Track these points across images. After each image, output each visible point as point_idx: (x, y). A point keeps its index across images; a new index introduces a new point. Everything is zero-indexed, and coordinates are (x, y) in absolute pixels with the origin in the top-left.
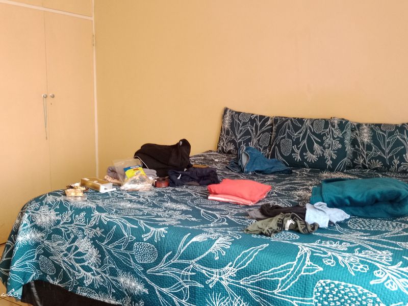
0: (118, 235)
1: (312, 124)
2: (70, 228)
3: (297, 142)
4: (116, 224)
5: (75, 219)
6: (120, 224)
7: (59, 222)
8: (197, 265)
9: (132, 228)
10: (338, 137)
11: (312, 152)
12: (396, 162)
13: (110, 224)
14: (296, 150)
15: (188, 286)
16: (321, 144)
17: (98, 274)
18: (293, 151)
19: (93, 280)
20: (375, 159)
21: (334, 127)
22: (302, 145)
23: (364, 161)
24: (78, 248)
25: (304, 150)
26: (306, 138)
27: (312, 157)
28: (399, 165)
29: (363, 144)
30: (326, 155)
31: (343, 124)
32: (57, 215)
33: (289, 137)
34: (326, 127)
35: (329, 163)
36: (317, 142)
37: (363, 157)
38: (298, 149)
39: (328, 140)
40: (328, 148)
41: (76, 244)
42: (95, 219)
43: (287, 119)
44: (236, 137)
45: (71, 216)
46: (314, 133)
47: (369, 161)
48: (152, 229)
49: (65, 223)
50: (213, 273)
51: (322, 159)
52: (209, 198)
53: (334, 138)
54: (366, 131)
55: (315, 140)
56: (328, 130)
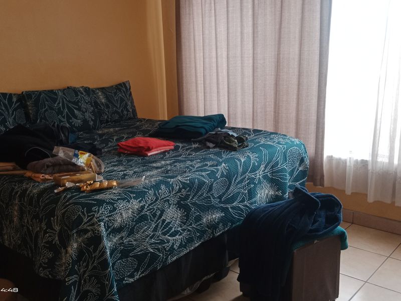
1: (64, 94)
2: (155, 207)
3: (60, 112)
5: (159, 194)
7: (143, 207)
9: (207, 174)
10: (89, 102)
11: (76, 117)
12: (125, 112)
14: (62, 119)
15: (246, 191)
16: (79, 109)
17: (184, 230)
18: (61, 121)
19: (181, 240)
20: (113, 113)
21: (82, 94)
22: (65, 113)
23: (108, 117)
24: (165, 220)
25: (69, 118)
26: (66, 107)
27: (78, 122)
28: (127, 114)
29: (102, 104)
30: (87, 117)
31: (87, 90)
32: (140, 202)
33: (51, 108)
34: (77, 95)
35: (91, 123)
36: (76, 109)
37: (106, 114)
38: (64, 117)
39: (83, 106)
40: (86, 112)
41: (163, 218)
43: (40, 93)
45: (155, 194)
46: (69, 102)
47: (111, 116)
48: (219, 167)
49: (149, 205)
50: (256, 174)
51: (85, 121)
53: (87, 103)
54: (100, 94)
55: (73, 107)
56: (79, 97)
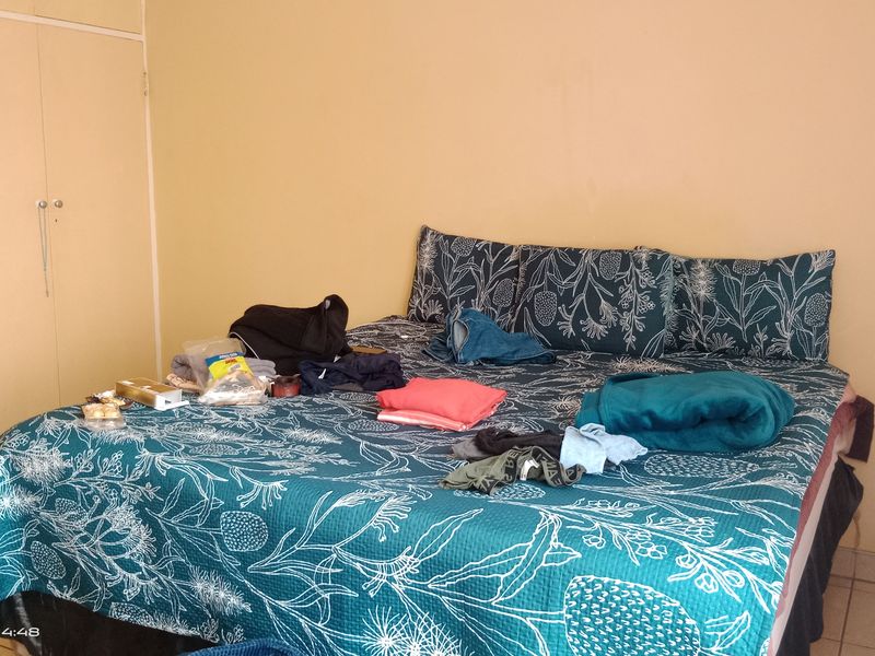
0: (189, 498)
1: (597, 262)
2: (91, 485)
3: (566, 299)
4: (184, 475)
5: (101, 465)
6: (192, 474)
7: (68, 472)
8: (345, 554)
9: (216, 482)
10: (648, 288)
11: (597, 318)
12: (762, 336)
13: (173, 476)
14: (565, 315)
15: (327, 596)
16: (614, 301)
17: (152, 575)
18: (559, 317)
19: (142, 589)
20: (721, 330)
21: (639, 266)
22: (576, 303)
23: (700, 335)
24: (110, 525)
25: (580, 314)
26: (585, 289)
27: (594, 329)
28: (767, 344)
29: (697, 301)
30: (625, 324)
31: (657, 261)
32: (65, 458)
33: (552, 287)
34: (625, 267)
35: (630, 340)
36: (607, 298)
37: (697, 328)
38: (569, 312)
39: (628, 294)
40: (629, 310)
41: (104, 515)
42: (142, 466)
43: (547, 250)
44: (445, 287)
45: (94, 461)
46: (600, 280)
47: (709, 335)
48: (257, 483)
49: (81, 475)
50: (375, 568)
51: (616, 331)
52: (380, 417)
53: (640, 290)
54: (702, 274)
55: (601, 291)
56: (628, 272)
